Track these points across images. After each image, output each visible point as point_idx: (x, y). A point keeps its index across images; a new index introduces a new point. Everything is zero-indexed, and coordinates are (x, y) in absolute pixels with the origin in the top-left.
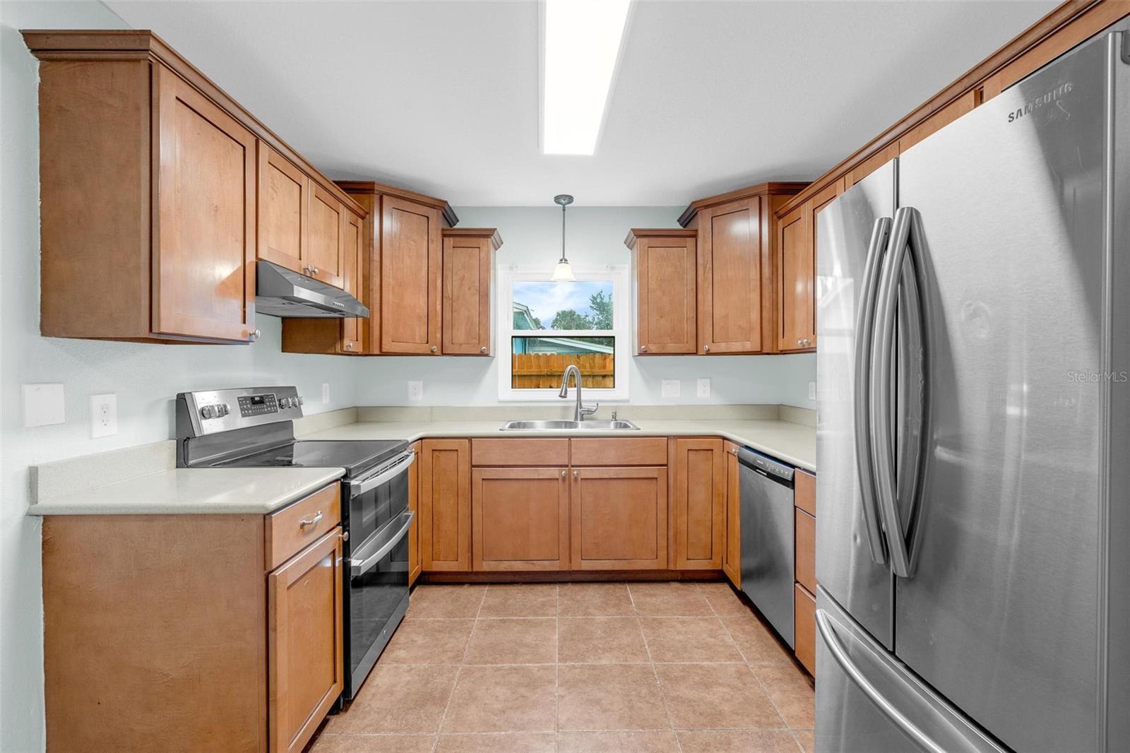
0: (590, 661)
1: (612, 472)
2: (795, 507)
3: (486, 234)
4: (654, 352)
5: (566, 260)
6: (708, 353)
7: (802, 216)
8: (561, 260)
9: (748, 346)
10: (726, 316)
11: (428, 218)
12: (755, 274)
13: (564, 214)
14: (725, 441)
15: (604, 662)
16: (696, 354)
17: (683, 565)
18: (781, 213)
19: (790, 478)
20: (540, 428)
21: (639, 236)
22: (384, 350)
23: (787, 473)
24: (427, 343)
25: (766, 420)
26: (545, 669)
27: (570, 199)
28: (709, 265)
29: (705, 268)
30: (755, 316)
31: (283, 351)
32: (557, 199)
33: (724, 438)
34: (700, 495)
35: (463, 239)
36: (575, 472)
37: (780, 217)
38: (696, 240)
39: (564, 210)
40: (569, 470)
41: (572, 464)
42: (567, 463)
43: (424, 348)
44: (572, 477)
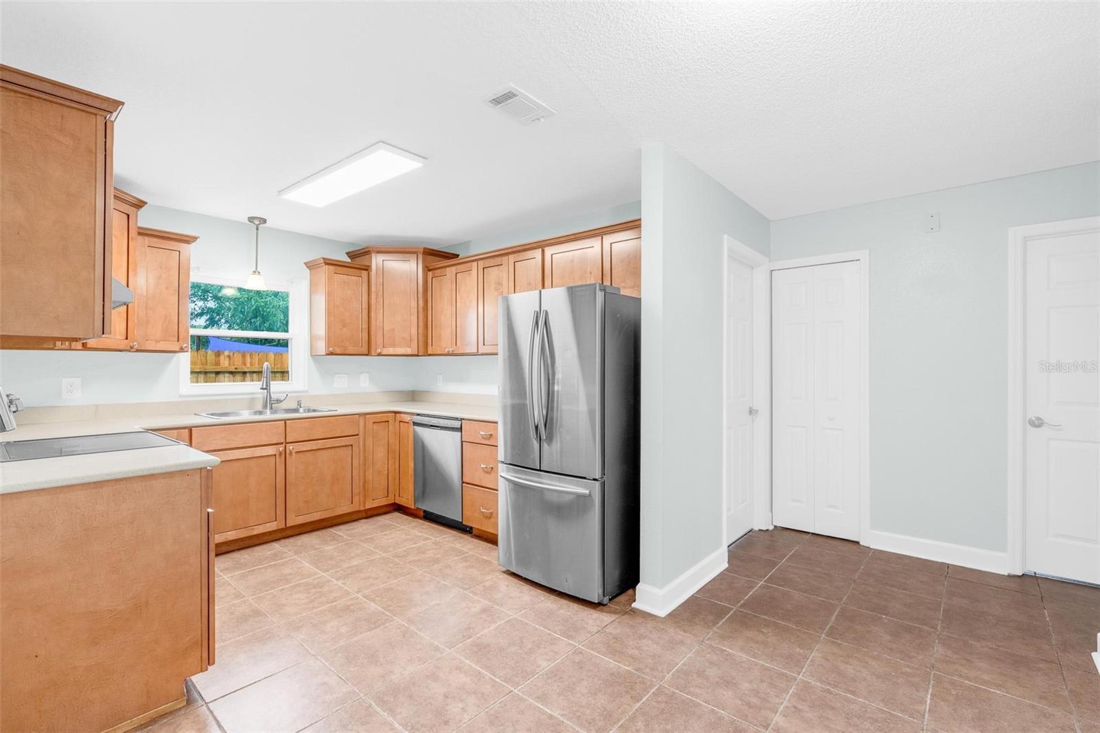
0: (345, 565)
1: (320, 444)
2: (462, 442)
3: (188, 240)
4: (338, 353)
5: (259, 273)
6: (379, 355)
7: (447, 274)
8: (255, 272)
9: (409, 351)
10: (393, 330)
11: (128, 216)
12: (414, 304)
13: (257, 233)
14: (397, 415)
15: (355, 563)
16: (367, 355)
17: (370, 505)
18: (430, 268)
19: (459, 426)
20: (246, 415)
21: (326, 264)
22: (88, 345)
23: (457, 424)
24: (127, 339)
25: (409, 401)
26: (318, 578)
27: (264, 221)
28: (381, 293)
29: (377, 295)
30: (414, 331)
32: (251, 219)
33: (396, 413)
34: (381, 454)
35: (160, 241)
36: (291, 448)
37: (430, 270)
38: (369, 273)
39: (257, 229)
40: (285, 446)
41: (288, 441)
42: (283, 441)
43: (123, 344)
44: (288, 452)
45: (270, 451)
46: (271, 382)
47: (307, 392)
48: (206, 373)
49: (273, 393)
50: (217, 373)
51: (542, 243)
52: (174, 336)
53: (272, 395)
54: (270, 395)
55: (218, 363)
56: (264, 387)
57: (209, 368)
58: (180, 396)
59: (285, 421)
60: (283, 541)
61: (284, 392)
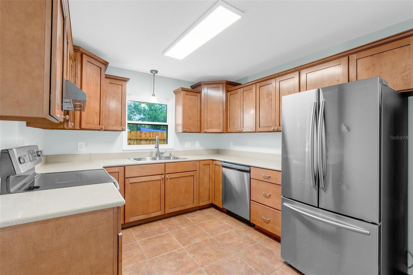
0: (193, 243)
1: (180, 175)
2: (250, 178)
3: (125, 80)
4: (187, 131)
5: (155, 95)
6: (205, 132)
7: (238, 92)
8: (153, 95)
9: (219, 131)
10: (212, 121)
11: (101, 68)
12: (221, 108)
14: (214, 161)
15: (197, 241)
16: (199, 133)
17: (202, 204)
18: (229, 90)
19: (249, 170)
20: (149, 160)
21: (183, 90)
22: (82, 127)
23: (247, 169)
24: (100, 124)
26: (180, 250)
27: (157, 72)
28: (206, 103)
29: (204, 104)
30: (221, 121)
31: (27, 126)
32: (152, 71)
33: (213, 160)
34: (206, 180)
35: (114, 80)
36: (167, 176)
37: (229, 92)
38: (200, 95)
39: (154, 76)
40: (165, 175)
41: (166, 173)
42: (164, 173)
43: (98, 127)
44: (166, 178)
45: (158, 177)
46: (159, 145)
47: (173, 149)
48: (137, 140)
49: (160, 149)
50: (141, 140)
51: (299, 68)
52: (119, 124)
53: (160, 151)
54: (159, 150)
55: (141, 136)
56: (156, 147)
57: (138, 138)
58: (123, 150)
59: (165, 163)
60: (164, 220)
61: (164, 149)
